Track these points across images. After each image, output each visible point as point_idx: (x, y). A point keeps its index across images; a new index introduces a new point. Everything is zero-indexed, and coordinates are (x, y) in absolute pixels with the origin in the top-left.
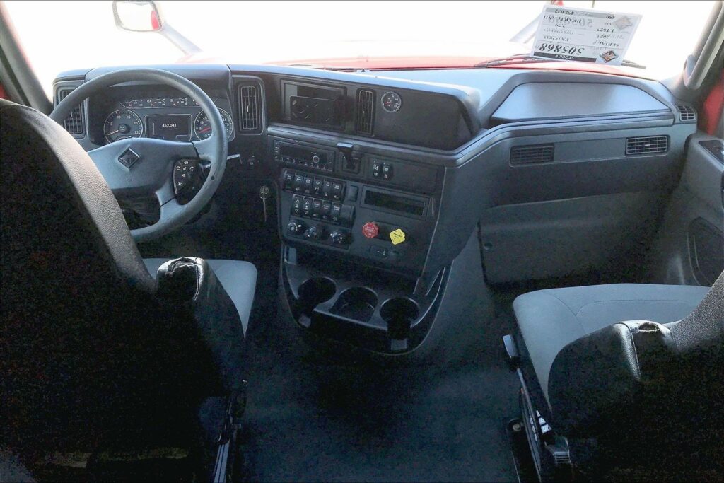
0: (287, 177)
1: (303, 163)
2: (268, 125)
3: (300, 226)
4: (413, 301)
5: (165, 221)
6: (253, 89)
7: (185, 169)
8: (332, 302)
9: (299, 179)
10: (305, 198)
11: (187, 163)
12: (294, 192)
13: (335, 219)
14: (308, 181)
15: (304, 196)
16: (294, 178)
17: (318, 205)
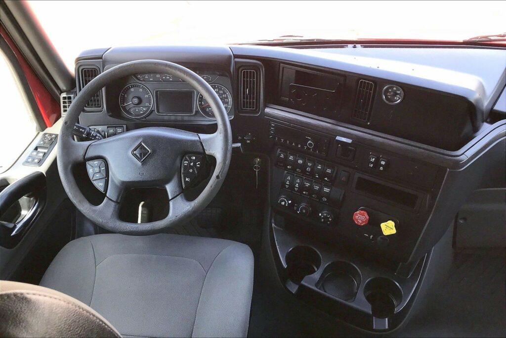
0: (280, 154)
1: (297, 145)
2: (266, 106)
3: (290, 202)
4: (397, 284)
5: (174, 218)
6: (254, 72)
7: (192, 164)
8: (317, 275)
9: (291, 158)
10: (296, 176)
11: (194, 158)
12: (286, 169)
13: (325, 199)
14: (300, 162)
15: (295, 175)
16: (286, 157)
17: (309, 184)
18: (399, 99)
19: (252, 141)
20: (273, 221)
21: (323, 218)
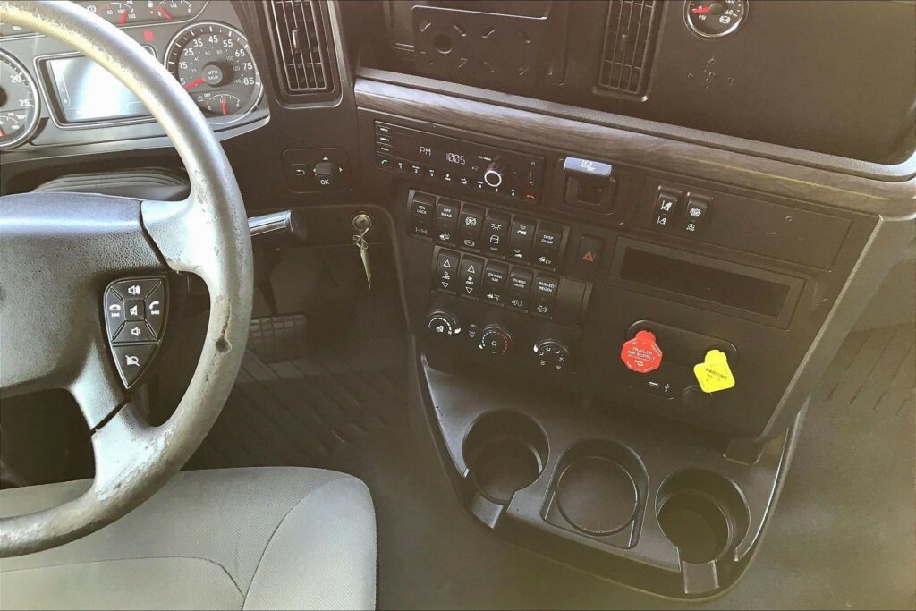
0: (415, 206)
1: (456, 178)
2: (355, 77)
7: (134, 310)
9: (447, 213)
10: (465, 257)
11: (137, 290)
12: (437, 241)
13: (543, 309)
14: (471, 221)
15: (462, 254)
16: (433, 211)
17: (500, 277)
18: (733, 21)
19: (334, 177)
20: (423, 358)
21: (542, 358)
